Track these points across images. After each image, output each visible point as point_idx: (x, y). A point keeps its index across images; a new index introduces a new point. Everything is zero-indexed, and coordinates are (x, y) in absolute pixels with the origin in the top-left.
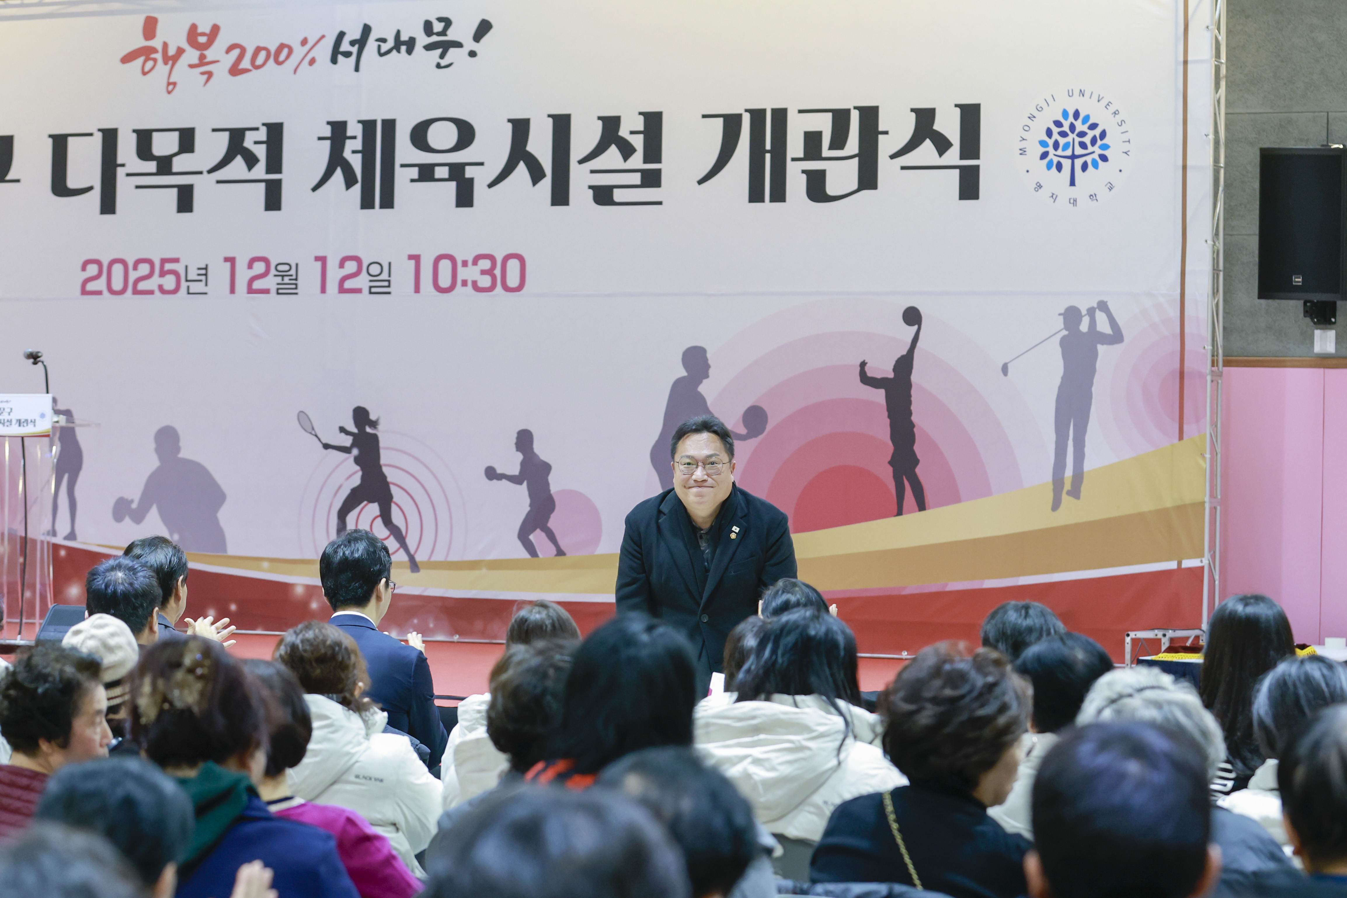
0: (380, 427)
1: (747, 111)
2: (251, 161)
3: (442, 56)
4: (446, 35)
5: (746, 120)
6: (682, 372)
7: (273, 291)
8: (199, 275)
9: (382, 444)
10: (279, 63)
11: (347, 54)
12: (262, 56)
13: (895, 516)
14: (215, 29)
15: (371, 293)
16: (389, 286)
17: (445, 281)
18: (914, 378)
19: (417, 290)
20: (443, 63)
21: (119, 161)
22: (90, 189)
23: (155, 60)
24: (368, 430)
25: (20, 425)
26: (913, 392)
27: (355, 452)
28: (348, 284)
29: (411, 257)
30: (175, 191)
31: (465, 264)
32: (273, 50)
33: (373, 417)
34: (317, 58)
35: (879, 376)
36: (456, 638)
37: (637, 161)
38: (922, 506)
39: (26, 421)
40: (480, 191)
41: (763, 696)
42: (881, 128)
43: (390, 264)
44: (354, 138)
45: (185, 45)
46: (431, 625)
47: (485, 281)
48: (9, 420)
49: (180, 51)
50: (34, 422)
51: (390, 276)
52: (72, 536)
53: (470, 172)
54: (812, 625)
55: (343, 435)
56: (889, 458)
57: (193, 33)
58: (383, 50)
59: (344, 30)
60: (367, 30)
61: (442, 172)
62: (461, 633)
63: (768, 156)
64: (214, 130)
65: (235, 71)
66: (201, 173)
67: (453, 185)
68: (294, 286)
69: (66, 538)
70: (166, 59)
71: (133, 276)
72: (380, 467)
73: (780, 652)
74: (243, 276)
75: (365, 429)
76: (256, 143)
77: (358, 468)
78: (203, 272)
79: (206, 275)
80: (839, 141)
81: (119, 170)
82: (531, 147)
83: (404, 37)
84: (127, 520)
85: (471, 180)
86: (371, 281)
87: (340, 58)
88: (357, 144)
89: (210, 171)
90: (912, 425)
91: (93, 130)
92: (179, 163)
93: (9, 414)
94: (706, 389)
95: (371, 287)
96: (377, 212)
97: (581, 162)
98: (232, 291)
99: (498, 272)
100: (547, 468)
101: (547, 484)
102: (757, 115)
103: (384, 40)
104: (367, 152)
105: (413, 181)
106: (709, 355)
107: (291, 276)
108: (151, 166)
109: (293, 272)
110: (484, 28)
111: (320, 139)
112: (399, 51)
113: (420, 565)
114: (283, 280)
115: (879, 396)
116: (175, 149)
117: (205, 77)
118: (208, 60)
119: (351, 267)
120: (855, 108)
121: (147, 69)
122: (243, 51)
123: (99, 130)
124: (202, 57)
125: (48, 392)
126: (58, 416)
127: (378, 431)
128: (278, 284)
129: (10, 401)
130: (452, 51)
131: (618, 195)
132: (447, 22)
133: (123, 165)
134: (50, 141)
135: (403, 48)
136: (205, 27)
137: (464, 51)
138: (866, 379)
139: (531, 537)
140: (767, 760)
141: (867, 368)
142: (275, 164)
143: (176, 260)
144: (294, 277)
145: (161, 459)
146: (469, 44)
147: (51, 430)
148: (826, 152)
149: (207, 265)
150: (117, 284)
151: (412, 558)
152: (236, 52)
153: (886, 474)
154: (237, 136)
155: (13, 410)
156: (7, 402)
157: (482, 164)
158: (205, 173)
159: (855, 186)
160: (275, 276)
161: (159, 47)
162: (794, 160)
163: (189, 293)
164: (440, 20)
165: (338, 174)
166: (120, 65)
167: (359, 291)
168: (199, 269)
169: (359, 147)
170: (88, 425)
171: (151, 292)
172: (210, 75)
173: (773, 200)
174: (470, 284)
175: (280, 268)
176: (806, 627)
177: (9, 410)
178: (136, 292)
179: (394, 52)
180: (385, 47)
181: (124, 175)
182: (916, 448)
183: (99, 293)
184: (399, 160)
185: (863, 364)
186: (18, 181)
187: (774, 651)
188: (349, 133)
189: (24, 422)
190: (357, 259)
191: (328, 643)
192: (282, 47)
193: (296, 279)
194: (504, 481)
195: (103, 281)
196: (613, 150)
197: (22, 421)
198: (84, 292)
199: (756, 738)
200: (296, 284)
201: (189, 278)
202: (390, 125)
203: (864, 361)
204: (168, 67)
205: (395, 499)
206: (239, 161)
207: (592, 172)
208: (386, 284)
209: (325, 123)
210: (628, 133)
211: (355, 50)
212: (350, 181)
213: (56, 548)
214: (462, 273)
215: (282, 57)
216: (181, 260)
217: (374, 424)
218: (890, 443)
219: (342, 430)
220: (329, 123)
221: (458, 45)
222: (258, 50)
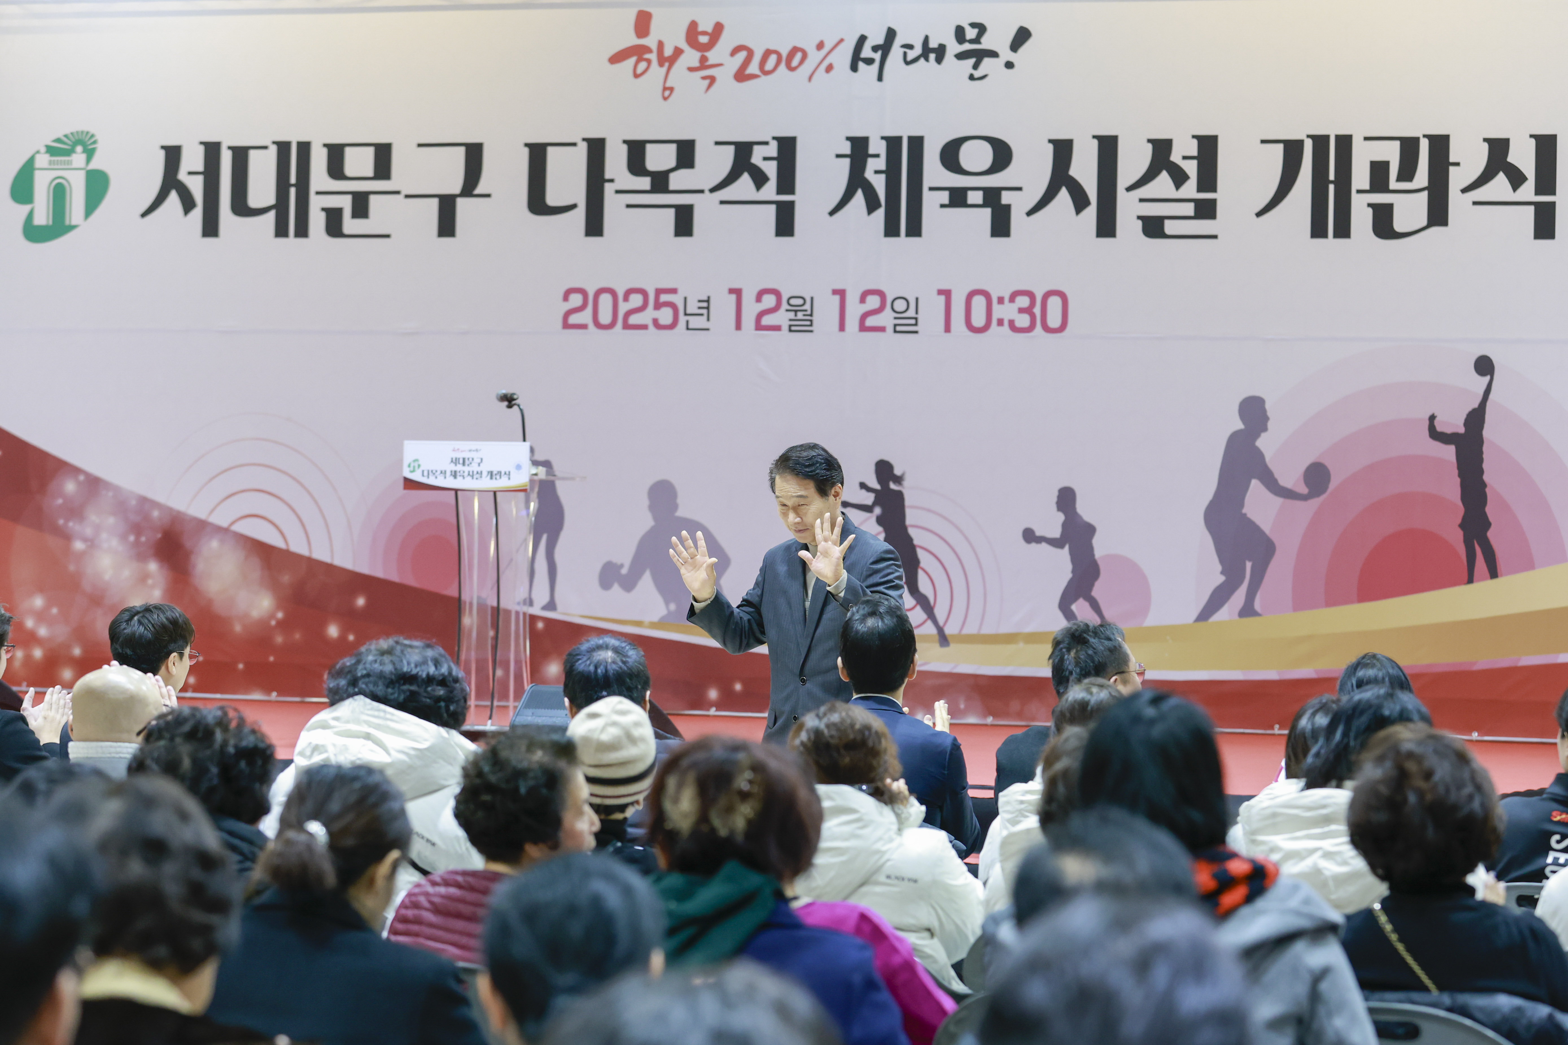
0: (906, 483)
1: (1308, 136)
2: (760, 180)
3: (976, 67)
4: (979, 43)
5: (1308, 146)
6: (1239, 425)
7: (785, 328)
8: (700, 308)
9: (908, 502)
10: (791, 69)
11: (869, 61)
12: (772, 60)
13: (1465, 584)
14: (719, 28)
15: (895, 331)
16: (916, 324)
17: (978, 320)
18: (1486, 433)
19: (948, 329)
20: (977, 74)
21: (608, 175)
22: (574, 206)
23: (649, 61)
24: (893, 486)
25: (491, 478)
26: (1485, 448)
27: (878, 511)
28: (870, 322)
29: (940, 292)
30: (672, 211)
31: (1001, 300)
32: (784, 54)
33: (897, 472)
34: (835, 65)
35: (1449, 430)
36: (990, 720)
37: (1190, 189)
38: (1494, 574)
39: (500, 473)
40: (1017, 218)
41: (1334, 783)
42: (1452, 160)
43: (917, 299)
44: (877, 156)
45: (683, 45)
46: (962, 706)
47: (1023, 321)
48: (479, 472)
49: (678, 52)
50: (508, 474)
51: (917, 313)
52: (551, 605)
53: (1006, 198)
54: (1385, 704)
55: (864, 491)
56: (1459, 521)
57: (692, 32)
58: (909, 58)
59: (866, 34)
60: (891, 34)
61: (975, 197)
62: (995, 715)
63: (1331, 188)
64: (718, 143)
65: (741, 76)
66: (702, 191)
67: (988, 211)
68: (808, 323)
69: (544, 608)
70: (662, 61)
71: (623, 307)
72: (905, 528)
73: (1352, 735)
74: (750, 309)
75: (888, 485)
76: (765, 159)
77: (880, 529)
78: (705, 305)
79: (708, 308)
80: (1407, 172)
81: (607, 186)
82: (1075, 171)
83: (933, 44)
84: (616, 587)
85: (1008, 207)
86: (895, 318)
87: (861, 65)
88: (880, 163)
89: (712, 190)
90: (1484, 485)
91: (577, 139)
92: (677, 180)
93: (479, 465)
94: (1266, 443)
95: (895, 325)
96: (903, 241)
97: (1129, 189)
98: (738, 326)
99: (1037, 310)
100: (1090, 530)
101: (1091, 549)
102: (1321, 142)
103: (910, 47)
104: (892, 172)
105: (942, 206)
106: (1268, 406)
107: (806, 311)
108: (645, 183)
109: (807, 306)
110: (1022, 36)
111: (838, 156)
112: (927, 60)
113: (949, 639)
114: (796, 315)
115: (1449, 452)
116: (673, 163)
117: (707, 82)
118: (710, 62)
119: (873, 302)
120: (1425, 136)
121: (639, 71)
122: (750, 53)
123: (584, 140)
124: (703, 59)
125: (524, 440)
126: (537, 468)
127: (904, 488)
128: (791, 320)
129: (480, 450)
130: (987, 62)
131: (1170, 227)
132: (982, 29)
133: (612, 181)
134: (526, 150)
135: (932, 56)
136: (706, 25)
137: (1000, 62)
138: (1435, 434)
139: (1074, 607)
140: (1338, 853)
141: (1436, 423)
142: (787, 183)
143: (674, 291)
144: (809, 312)
145: (655, 518)
146: (1006, 54)
147: (528, 484)
148: (1393, 184)
149: (709, 297)
150: (605, 317)
151: (940, 631)
152: (743, 55)
153: (1456, 538)
154: (743, 150)
155: (484, 460)
156: (477, 450)
157: (1019, 189)
158: (707, 192)
159: (1424, 222)
160: (787, 310)
161: (654, 47)
162: (1359, 191)
163: (688, 329)
164: (973, 25)
165: (859, 197)
166: (608, 64)
167: (882, 329)
168: (700, 301)
169: (883, 167)
170: (572, 479)
171: (644, 327)
172: (712, 80)
173: (1336, 235)
174: (1006, 323)
175: (793, 302)
176: (1380, 707)
177: (479, 461)
178: (627, 326)
179: (922, 60)
180: (911, 55)
181: (613, 192)
182: (1488, 509)
183: (584, 327)
184: (927, 183)
185: (1432, 418)
186: (488, 196)
187: (1345, 734)
188: (871, 151)
189: (496, 474)
190: (881, 294)
191: (857, 726)
192: (795, 50)
193: (811, 315)
194: (1044, 545)
195: (588, 313)
196: (1164, 176)
197: (495, 473)
198: (566, 325)
199: (1326, 829)
200: (811, 321)
201: (688, 312)
202: (916, 143)
203: (1433, 415)
204: (664, 69)
205: (922, 564)
206: (746, 179)
207: (1141, 200)
208: (913, 322)
209: (844, 138)
210: (1181, 158)
211: (877, 56)
212: (872, 204)
213: (533, 619)
214: (998, 311)
215: (795, 62)
216: (679, 291)
217: (899, 480)
218: (1460, 504)
219: (863, 486)
220: (848, 139)
221: (994, 54)
222: (768, 53)
